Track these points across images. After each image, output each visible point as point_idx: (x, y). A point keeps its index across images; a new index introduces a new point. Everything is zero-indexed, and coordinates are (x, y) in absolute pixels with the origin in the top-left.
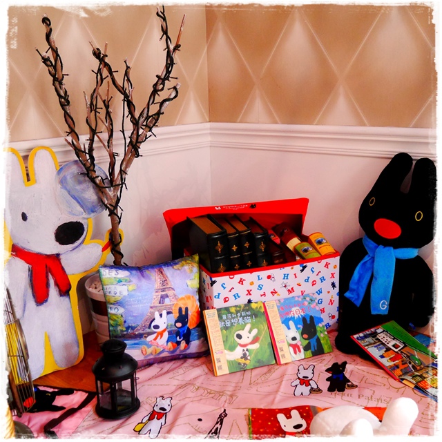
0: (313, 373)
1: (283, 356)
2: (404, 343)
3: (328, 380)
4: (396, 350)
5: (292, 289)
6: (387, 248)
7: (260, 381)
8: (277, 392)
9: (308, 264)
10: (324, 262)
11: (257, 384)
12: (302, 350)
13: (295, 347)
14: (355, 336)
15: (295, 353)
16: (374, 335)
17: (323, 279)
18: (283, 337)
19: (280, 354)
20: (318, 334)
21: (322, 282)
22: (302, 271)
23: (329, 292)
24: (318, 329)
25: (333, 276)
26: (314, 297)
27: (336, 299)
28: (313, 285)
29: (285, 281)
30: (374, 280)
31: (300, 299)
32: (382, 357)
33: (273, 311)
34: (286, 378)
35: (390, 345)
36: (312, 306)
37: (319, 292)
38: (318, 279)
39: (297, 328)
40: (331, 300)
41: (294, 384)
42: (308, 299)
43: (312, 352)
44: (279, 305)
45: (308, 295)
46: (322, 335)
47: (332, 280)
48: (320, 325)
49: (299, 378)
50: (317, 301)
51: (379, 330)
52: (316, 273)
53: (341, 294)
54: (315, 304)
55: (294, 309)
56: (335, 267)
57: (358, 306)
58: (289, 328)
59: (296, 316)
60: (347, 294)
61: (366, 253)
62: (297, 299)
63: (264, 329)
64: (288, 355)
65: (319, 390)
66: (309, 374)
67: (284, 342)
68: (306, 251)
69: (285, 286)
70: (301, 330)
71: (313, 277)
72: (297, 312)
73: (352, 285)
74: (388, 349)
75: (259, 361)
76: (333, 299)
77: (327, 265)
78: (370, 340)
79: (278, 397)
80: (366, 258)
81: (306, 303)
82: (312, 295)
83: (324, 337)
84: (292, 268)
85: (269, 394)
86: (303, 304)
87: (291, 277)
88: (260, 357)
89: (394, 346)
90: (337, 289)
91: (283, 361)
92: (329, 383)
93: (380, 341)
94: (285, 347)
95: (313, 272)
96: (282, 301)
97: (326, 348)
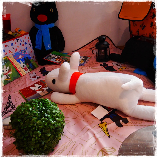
0: (35, 74)
1: (22, 73)
2: (60, 56)
3: (41, 73)
4: (59, 58)
5: (16, 49)
6: (45, 25)
7: (17, 83)
8: (26, 83)
9: (19, 38)
10: (24, 36)
11: (17, 84)
12: (28, 69)
13: (25, 69)
14: (44, 58)
15: (26, 71)
16: (50, 56)
17: (26, 43)
18: (19, 67)
19: (21, 72)
20: (31, 62)
21: (26, 44)
22: (17, 41)
23: (29, 48)
24: (31, 61)
25: (29, 42)
26: (25, 50)
27: (33, 50)
28: (23, 46)
29: (13, 46)
30: (43, 38)
31: (20, 52)
32: (55, 61)
33: (12, 59)
34: (27, 78)
35: (56, 57)
36: (25, 53)
37: (26, 48)
38: (24, 43)
39: (23, 62)
40: (31, 51)
41: (30, 79)
42: (23, 51)
43: (32, 69)
44: (13, 56)
45: (23, 50)
46: (33, 62)
47: (29, 43)
48: (31, 59)
49: (31, 77)
50: (26, 51)
51: (51, 54)
52: (23, 41)
53: (34, 48)
54: (26, 53)
55: (19, 56)
56: (29, 38)
57: (41, 50)
58: (20, 63)
59: (21, 58)
60: (36, 47)
61: (38, 30)
62: (19, 52)
63: (11, 66)
64: (24, 72)
65: (40, 77)
66: (34, 74)
67: (20, 68)
68: (16, 35)
69: (13, 49)
70: (25, 63)
71: (22, 43)
72: (21, 57)
73: (37, 43)
74: (56, 59)
75: (14, 78)
76: (32, 50)
77: (26, 38)
78: (49, 58)
79: (27, 84)
80: (38, 31)
81: (23, 53)
82: (24, 50)
83: (34, 63)
84: (13, 41)
85: (23, 85)
86: (22, 54)
87: (14, 44)
88: (14, 76)
89: (57, 57)
90: (32, 46)
91: (23, 75)
92: (42, 74)
93: (52, 57)
94: (22, 70)
95: (22, 41)
96: (14, 54)
97: (36, 66)
